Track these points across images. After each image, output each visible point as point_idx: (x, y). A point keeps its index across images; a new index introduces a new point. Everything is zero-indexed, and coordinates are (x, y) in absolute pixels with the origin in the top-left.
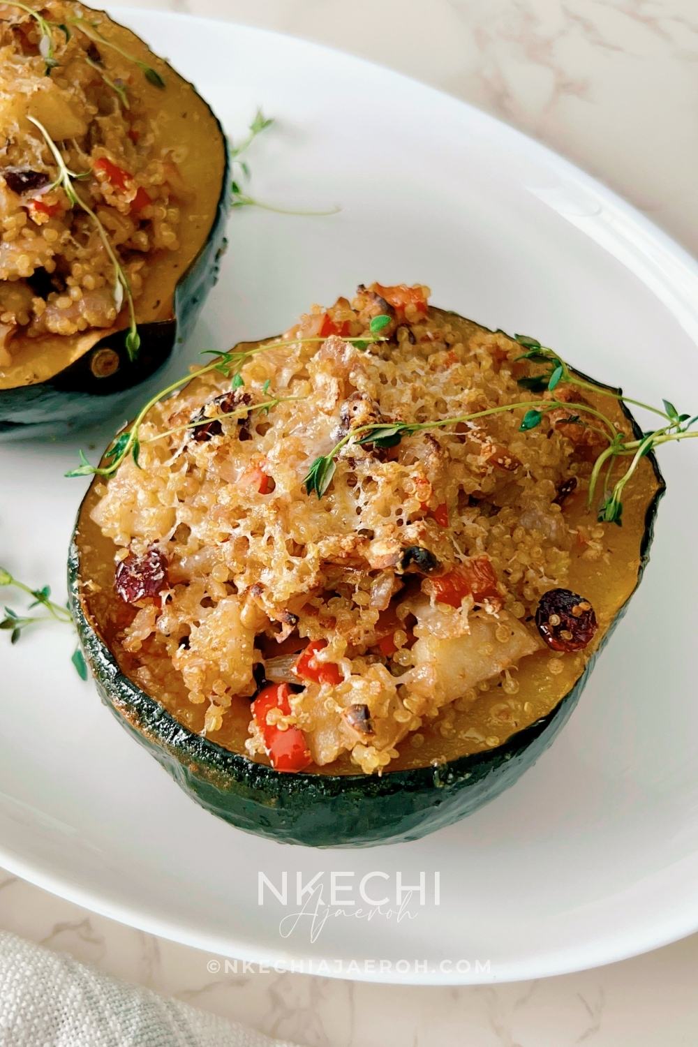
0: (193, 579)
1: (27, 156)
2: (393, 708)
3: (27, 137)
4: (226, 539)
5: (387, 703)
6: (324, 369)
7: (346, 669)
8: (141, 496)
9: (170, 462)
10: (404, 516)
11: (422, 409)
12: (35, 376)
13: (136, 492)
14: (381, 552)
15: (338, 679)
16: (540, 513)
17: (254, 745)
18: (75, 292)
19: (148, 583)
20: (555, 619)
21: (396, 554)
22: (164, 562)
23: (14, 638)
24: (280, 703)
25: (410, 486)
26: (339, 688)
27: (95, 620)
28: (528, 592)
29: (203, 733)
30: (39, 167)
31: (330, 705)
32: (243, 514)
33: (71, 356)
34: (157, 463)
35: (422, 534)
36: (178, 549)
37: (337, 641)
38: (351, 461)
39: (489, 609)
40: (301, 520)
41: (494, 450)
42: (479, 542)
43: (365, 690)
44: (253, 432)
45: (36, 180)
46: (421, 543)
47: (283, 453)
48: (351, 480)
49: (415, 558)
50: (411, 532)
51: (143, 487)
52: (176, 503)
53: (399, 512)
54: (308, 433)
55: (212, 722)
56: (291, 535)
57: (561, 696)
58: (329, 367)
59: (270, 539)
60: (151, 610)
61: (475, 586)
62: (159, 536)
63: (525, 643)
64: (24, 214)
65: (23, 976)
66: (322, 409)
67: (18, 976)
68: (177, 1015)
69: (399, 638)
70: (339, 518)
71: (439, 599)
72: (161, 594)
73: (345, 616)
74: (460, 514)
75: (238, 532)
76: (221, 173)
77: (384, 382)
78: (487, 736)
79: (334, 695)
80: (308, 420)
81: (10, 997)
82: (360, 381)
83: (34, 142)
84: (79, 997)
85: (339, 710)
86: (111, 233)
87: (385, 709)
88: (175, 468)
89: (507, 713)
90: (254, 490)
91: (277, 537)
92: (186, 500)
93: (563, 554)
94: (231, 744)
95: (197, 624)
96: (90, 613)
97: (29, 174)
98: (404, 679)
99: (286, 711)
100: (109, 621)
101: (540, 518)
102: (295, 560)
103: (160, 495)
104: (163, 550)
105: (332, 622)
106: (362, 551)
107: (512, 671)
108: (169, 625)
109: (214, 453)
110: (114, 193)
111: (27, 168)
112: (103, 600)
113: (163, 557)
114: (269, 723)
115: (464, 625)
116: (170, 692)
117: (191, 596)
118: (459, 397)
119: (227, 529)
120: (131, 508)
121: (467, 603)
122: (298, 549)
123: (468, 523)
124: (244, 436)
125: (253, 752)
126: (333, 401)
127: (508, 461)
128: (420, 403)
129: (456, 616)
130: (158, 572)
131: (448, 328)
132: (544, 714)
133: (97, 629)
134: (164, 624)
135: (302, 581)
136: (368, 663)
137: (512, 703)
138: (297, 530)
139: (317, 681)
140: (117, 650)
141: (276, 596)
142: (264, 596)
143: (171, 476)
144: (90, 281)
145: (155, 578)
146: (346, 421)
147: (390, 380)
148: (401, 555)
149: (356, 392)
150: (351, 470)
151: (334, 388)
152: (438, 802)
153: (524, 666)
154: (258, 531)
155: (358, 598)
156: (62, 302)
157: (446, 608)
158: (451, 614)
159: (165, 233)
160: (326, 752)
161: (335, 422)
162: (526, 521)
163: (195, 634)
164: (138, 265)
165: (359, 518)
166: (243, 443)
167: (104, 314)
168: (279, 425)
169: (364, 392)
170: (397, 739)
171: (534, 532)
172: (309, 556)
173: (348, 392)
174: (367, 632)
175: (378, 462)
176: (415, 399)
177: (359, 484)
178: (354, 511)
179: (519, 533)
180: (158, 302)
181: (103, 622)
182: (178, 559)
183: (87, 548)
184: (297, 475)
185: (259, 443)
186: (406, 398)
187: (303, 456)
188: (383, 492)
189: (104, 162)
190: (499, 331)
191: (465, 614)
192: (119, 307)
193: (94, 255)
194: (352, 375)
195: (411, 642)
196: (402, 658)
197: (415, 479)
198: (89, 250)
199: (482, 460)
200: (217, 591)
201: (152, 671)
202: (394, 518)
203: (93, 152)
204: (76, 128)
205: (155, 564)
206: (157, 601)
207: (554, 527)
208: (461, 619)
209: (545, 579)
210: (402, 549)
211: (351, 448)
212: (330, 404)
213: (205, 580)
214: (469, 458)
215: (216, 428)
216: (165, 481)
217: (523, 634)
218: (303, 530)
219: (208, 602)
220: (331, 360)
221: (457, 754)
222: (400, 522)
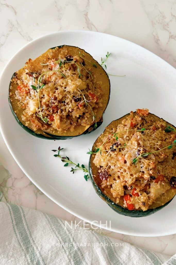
0: (112, 175)
1: (77, 95)
2: (148, 202)
3: (77, 92)
4: (119, 171)
5: (147, 200)
6: (134, 140)
7: (139, 194)
8: (102, 160)
9: (107, 154)
10: (149, 169)
11: (151, 146)
12: (79, 133)
13: (101, 159)
14: (146, 176)
15: (138, 196)
16: (170, 162)
17: (125, 205)
18: (86, 119)
19: (105, 177)
20: (173, 183)
21: (149, 178)
22: (107, 173)
23: (73, 173)
24: (129, 199)
25: (150, 164)
26: (139, 197)
27: (96, 182)
28: (168, 177)
29: (116, 203)
30: (80, 97)
31: (137, 200)
32: (121, 168)
33: (85, 129)
34: (104, 154)
35: (153, 173)
36: (109, 170)
37: (138, 190)
38: (140, 159)
39: (163, 184)
40: (132, 170)
41: (164, 155)
42: (161, 171)
43: (143, 198)
44: (121, 150)
45: (79, 100)
46: (153, 175)
47: (128, 156)
48: (140, 162)
49: (152, 178)
50: (151, 172)
51: (102, 158)
52: (108, 162)
53: (148, 168)
54: (132, 152)
55: (118, 202)
56: (131, 173)
57: (174, 196)
58: (135, 140)
59: (127, 173)
60: (106, 181)
61: (161, 179)
62: (106, 168)
63: (168, 187)
64: (77, 106)
65: (87, 236)
66: (134, 148)
67: (86, 236)
68: (110, 240)
69: (148, 187)
70: (138, 169)
71: (155, 182)
72: (108, 179)
73: (139, 185)
74: (158, 165)
75: (121, 171)
76: (109, 88)
77: (144, 140)
78: (162, 203)
79: (138, 199)
80: (132, 149)
81: (86, 240)
82: (141, 143)
83: (79, 92)
84: (96, 239)
85: (139, 201)
86: (91, 106)
87: (147, 201)
88: (108, 155)
89: (165, 199)
90: (123, 163)
91: (128, 173)
92: (110, 161)
93: (174, 169)
94: (121, 205)
95: (113, 184)
96: (95, 181)
97: (78, 99)
98: (149, 195)
99: (130, 201)
100: (98, 182)
101: (170, 163)
102: (132, 177)
103: (105, 160)
104: (107, 171)
105: (137, 185)
106: (143, 176)
107: (166, 192)
108: (109, 184)
109: (116, 155)
110: (92, 99)
111: (77, 97)
112: (97, 178)
113: (107, 172)
114: (128, 203)
115: (159, 187)
116: (110, 195)
117: (112, 178)
118: (157, 143)
119: (119, 170)
120: (100, 162)
121: (159, 182)
122: (132, 175)
123: (159, 167)
124: (120, 151)
125: (125, 207)
126: (137, 147)
127: (166, 157)
128: (151, 145)
129: (157, 185)
130: (107, 175)
131: (152, 118)
132: (171, 199)
133: (97, 184)
134: (108, 184)
135: (133, 181)
136: (143, 192)
137: (166, 197)
138: (132, 172)
139: (135, 196)
140: (100, 188)
141: (129, 184)
142: (127, 184)
143: (107, 157)
144: (88, 116)
145: (106, 176)
146: (139, 151)
147: (145, 140)
148: (150, 178)
149: (140, 145)
150: (140, 160)
151: (136, 144)
152: (153, 213)
153: (168, 191)
154: (125, 171)
155: (141, 182)
156: (84, 121)
157: (156, 184)
158: (157, 184)
159: (101, 105)
160: (137, 207)
161: (137, 150)
162: (168, 164)
163: (113, 185)
164: (96, 111)
165: (142, 169)
166: (120, 152)
167: (91, 122)
168: (126, 149)
169: (142, 145)
170: (149, 206)
171: (170, 166)
172: (134, 177)
173: (139, 144)
174: (143, 187)
175: (145, 159)
176: (150, 144)
177: (141, 163)
178: (141, 167)
179: (167, 167)
180: (100, 118)
181: (97, 182)
182: (109, 171)
183: (93, 168)
184: (131, 161)
185: (123, 152)
186: (148, 145)
187: (131, 157)
188: (146, 165)
189: (90, 93)
190: (162, 118)
191: (159, 185)
192: (94, 120)
193: (89, 111)
194: (139, 141)
195: (150, 188)
196: (148, 190)
197: (152, 163)
198: (88, 110)
199: (162, 157)
200: (117, 178)
201: (106, 191)
202: (148, 169)
203: (88, 92)
204: (85, 87)
205: (106, 173)
206: (107, 180)
207: (173, 164)
208: (158, 186)
209: (171, 175)
210: (150, 177)
211: (140, 156)
212: (136, 147)
213: (114, 176)
214: (160, 156)
215: (115, 150)
216: (106, 158)
217: (168, 186)
218: (133, 172)
219: (114, 179)
220: (135, 138)
221: (158, 206)
222: (149, 170)
